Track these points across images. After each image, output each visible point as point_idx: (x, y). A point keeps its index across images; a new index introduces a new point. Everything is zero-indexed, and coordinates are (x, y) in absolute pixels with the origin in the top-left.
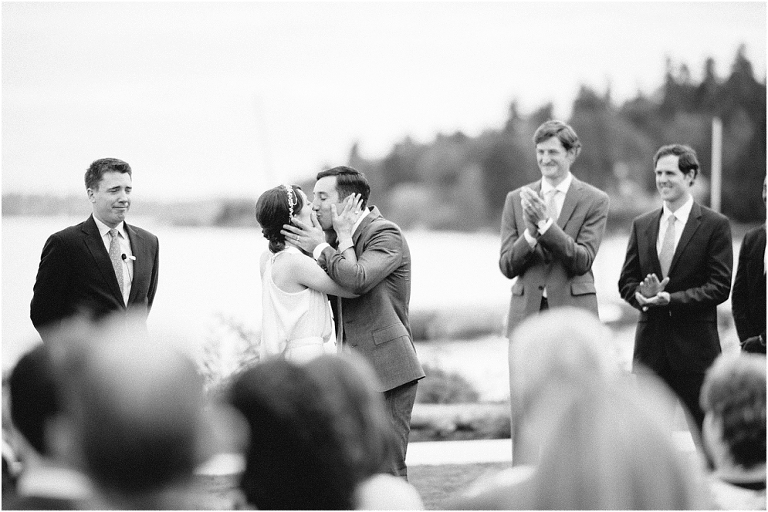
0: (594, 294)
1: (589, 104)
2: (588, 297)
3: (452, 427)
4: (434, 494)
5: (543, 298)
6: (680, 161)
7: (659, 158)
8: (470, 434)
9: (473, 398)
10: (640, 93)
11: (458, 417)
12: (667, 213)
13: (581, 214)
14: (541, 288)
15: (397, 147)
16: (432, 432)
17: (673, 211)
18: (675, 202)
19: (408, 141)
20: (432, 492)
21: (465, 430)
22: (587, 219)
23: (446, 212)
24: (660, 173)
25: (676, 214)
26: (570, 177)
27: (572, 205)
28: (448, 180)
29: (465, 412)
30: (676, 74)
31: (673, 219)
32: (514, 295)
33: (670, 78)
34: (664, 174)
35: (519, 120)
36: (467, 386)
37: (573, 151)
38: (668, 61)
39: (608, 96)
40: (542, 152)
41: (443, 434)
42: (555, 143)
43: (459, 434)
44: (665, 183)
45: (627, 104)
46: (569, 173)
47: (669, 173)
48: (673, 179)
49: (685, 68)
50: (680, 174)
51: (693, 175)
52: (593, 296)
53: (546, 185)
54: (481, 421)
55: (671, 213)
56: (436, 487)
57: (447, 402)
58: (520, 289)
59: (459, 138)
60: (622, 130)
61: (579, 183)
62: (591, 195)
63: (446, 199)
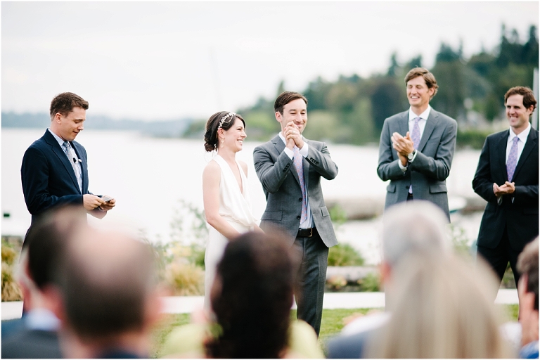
0: (446, 193)
1: (447, 57)
2: (442, 195)
3: (344, 283)
4: (330, 330)
5: (409, 194)
6: (524, 99)
7: (509, 96)
8: (356, 288)
9: (360, 262)
10: (483, 49)
11: (348, 276)
12: (512, 135)
13: (438, 135)
14: (408, 188)
15: (311, 84)
16: (330, 286)
17: (517, 134)
18: (518, 128)
19: (319, 80)
20: (328, 328)
21: (353, 285)
22: (442, 139)
23: (345, 131)
24: (509, 107)
25: (519, 136)
26: (429, 108)
27: (431, 128)
28: (346, 108)
29: (354, 272)
30: (509, 37)
31: (516, 139)
32: (389, 192)
33: (504, 39)
34: (512, 108)
35: (397, 66)
36: (356, 254)
37: (432, 89)
38: (504, 27)
39: (460, 51)
40: (411, 86)
41: (337, 287)
42: (420, 81)
43: (349, 288)
44: (513, 114)
45: (474, 57)
46: (429, 106)
47: (516, 107)
48: (519, 111)
49: (515, 32)
50: (524, 108)
51: (532, 109)
52: (444, 194)
53: (412, 113)
54: (364, 279)
55: (515, 135)
56: (331, 325)
57: (341, 265)
58: (393, 188)
59: (355, 79)
60: (470, 75)
61: (435, 113)
62: (445, 122)
63: (345, 122)
